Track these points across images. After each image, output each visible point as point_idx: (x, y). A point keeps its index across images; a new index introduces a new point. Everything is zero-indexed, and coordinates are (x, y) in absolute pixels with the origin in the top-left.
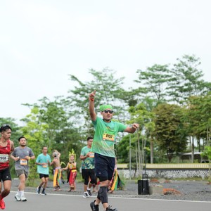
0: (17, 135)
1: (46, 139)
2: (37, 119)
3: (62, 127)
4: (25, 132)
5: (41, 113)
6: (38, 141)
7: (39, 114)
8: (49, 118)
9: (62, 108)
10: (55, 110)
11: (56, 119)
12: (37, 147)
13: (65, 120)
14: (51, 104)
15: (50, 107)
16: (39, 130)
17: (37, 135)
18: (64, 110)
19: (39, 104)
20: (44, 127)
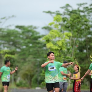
0: (39, 43)
1: (69, 47)
2: (60, 27)
3: (85, 36)
4: (48, 41)
5: (64, 21)
6: (61, 49)
7: (62, 22)
8: (72, 26)
9: (85, 16)
10: (78, 18)
11: (78, 27)
12: (60, 56)
13: (88, 29)
14: (73, 12)
15: (72, 15)
16: (62, 38)
17: (60, 44)
18: (87, 17)
19: (62, 11)
20: (67, 35)
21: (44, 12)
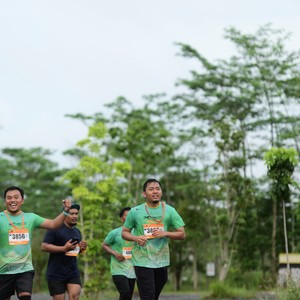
21: (67, 116)
